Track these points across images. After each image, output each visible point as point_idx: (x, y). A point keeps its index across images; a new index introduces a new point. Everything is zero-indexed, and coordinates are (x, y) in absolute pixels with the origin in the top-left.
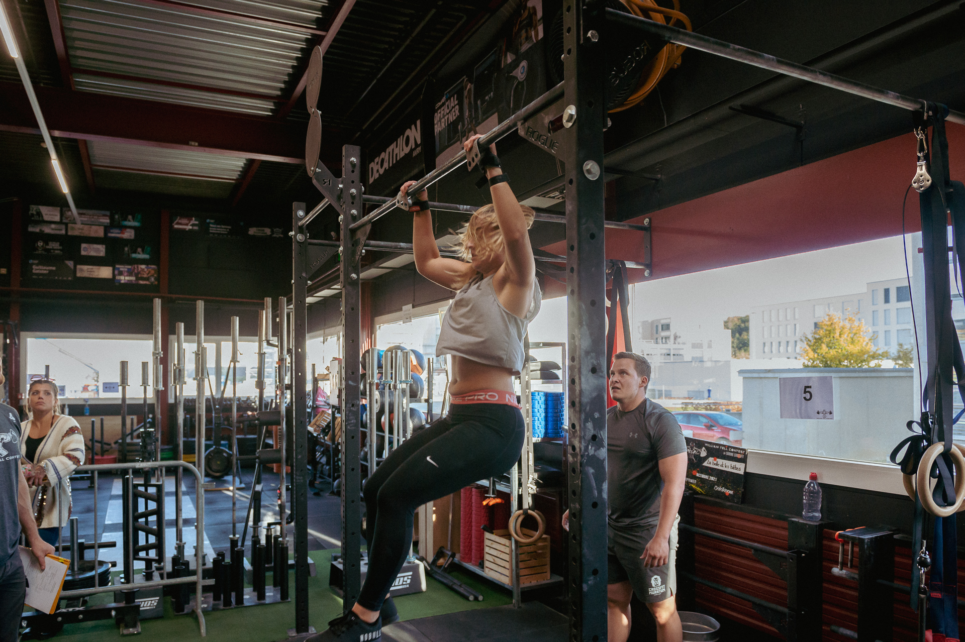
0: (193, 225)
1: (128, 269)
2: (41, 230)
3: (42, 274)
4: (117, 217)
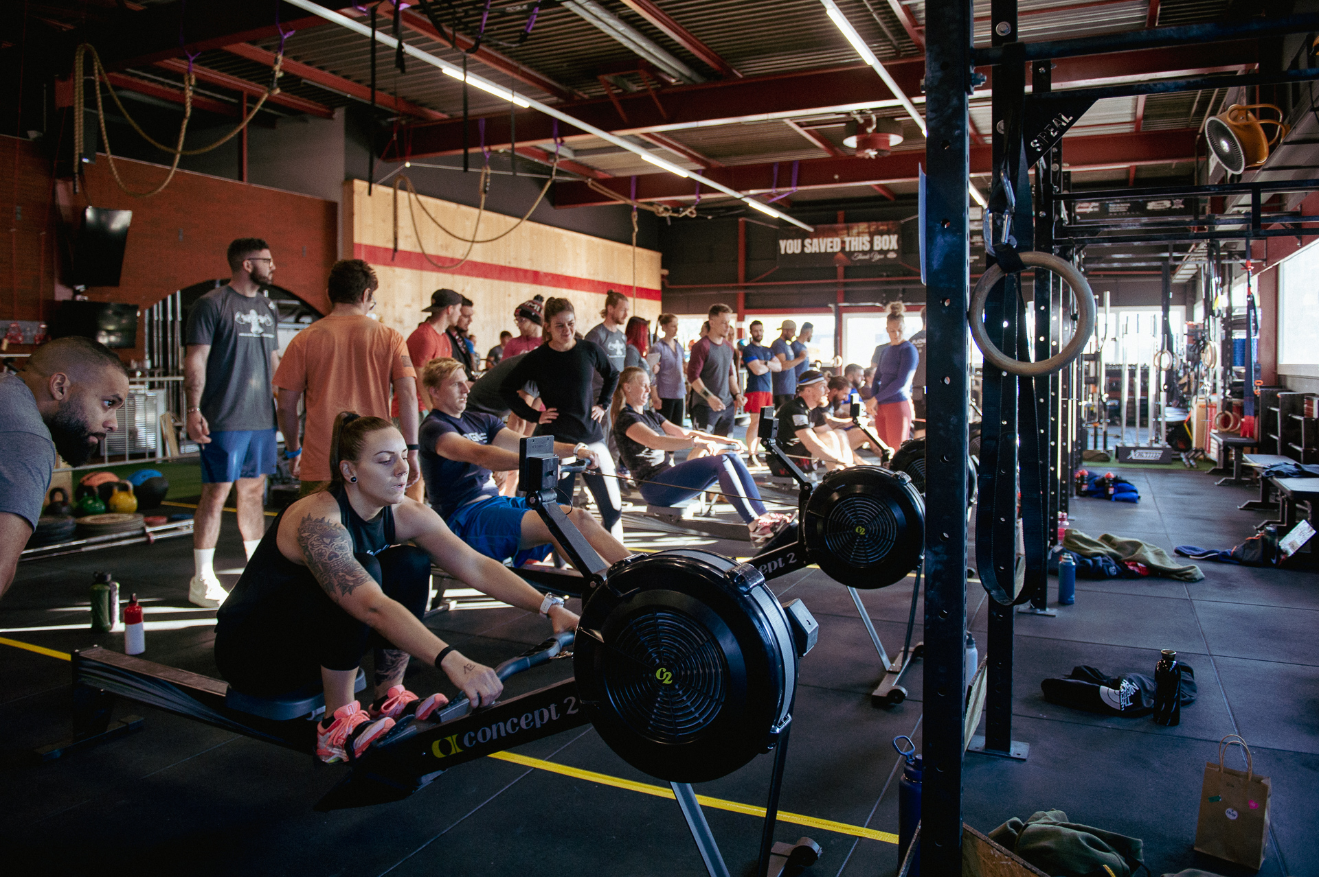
0: (1092, 207)
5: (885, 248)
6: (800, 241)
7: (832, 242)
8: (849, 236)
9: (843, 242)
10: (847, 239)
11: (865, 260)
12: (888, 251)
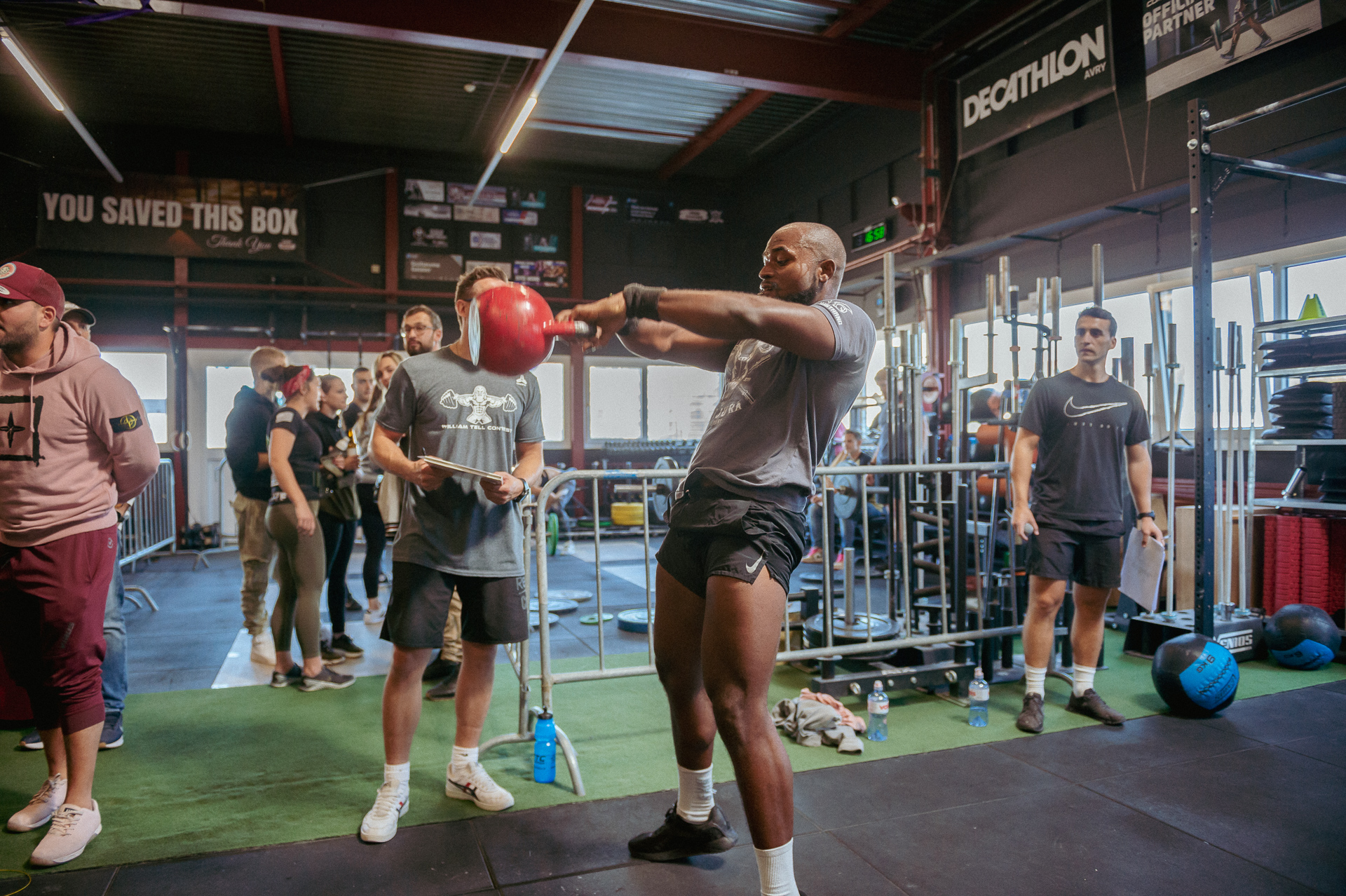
0: (610, 206)
1: (531, 267)
2: (420, 214)
3: (424, 274)
4: (514, 195)
5: (275, 231)
6: (90, 199)
7: (163, 208)
8: (199, 201)
9: (187, 212)
10: (197, 207)
11: (234, 249)
12: (280, 237)
